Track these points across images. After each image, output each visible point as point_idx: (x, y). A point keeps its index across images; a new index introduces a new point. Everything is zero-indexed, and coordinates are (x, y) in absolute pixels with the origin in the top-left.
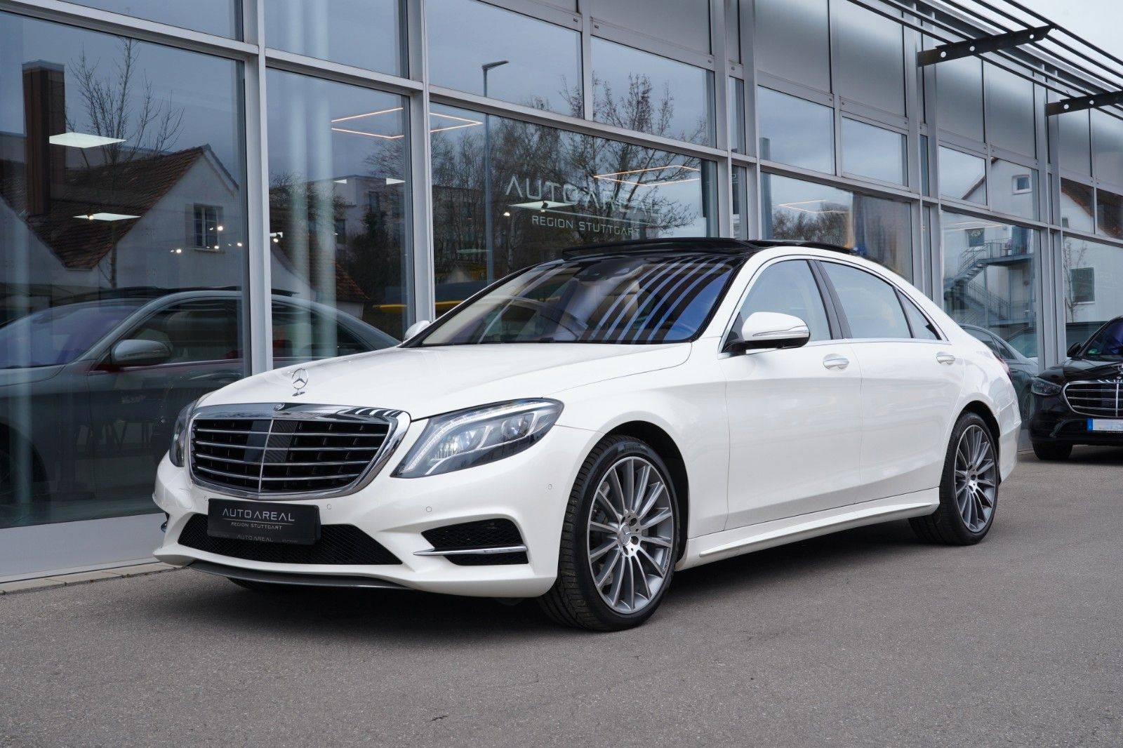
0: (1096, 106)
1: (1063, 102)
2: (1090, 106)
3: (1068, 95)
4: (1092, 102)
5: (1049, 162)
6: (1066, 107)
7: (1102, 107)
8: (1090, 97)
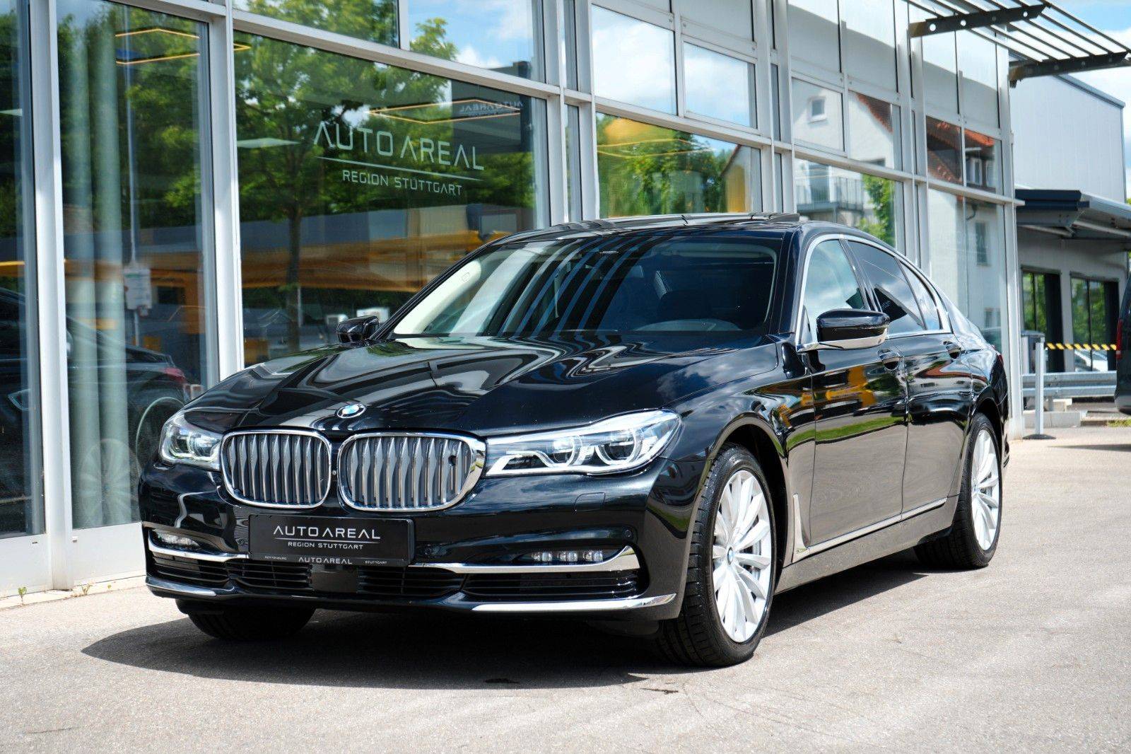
0: (968, 27)
1: (930, 21)
2: (962, 28)
3: (935, 14)
4: (963, 23)
5: (912, 96)
6: (933, 27)
7: (975, 29)
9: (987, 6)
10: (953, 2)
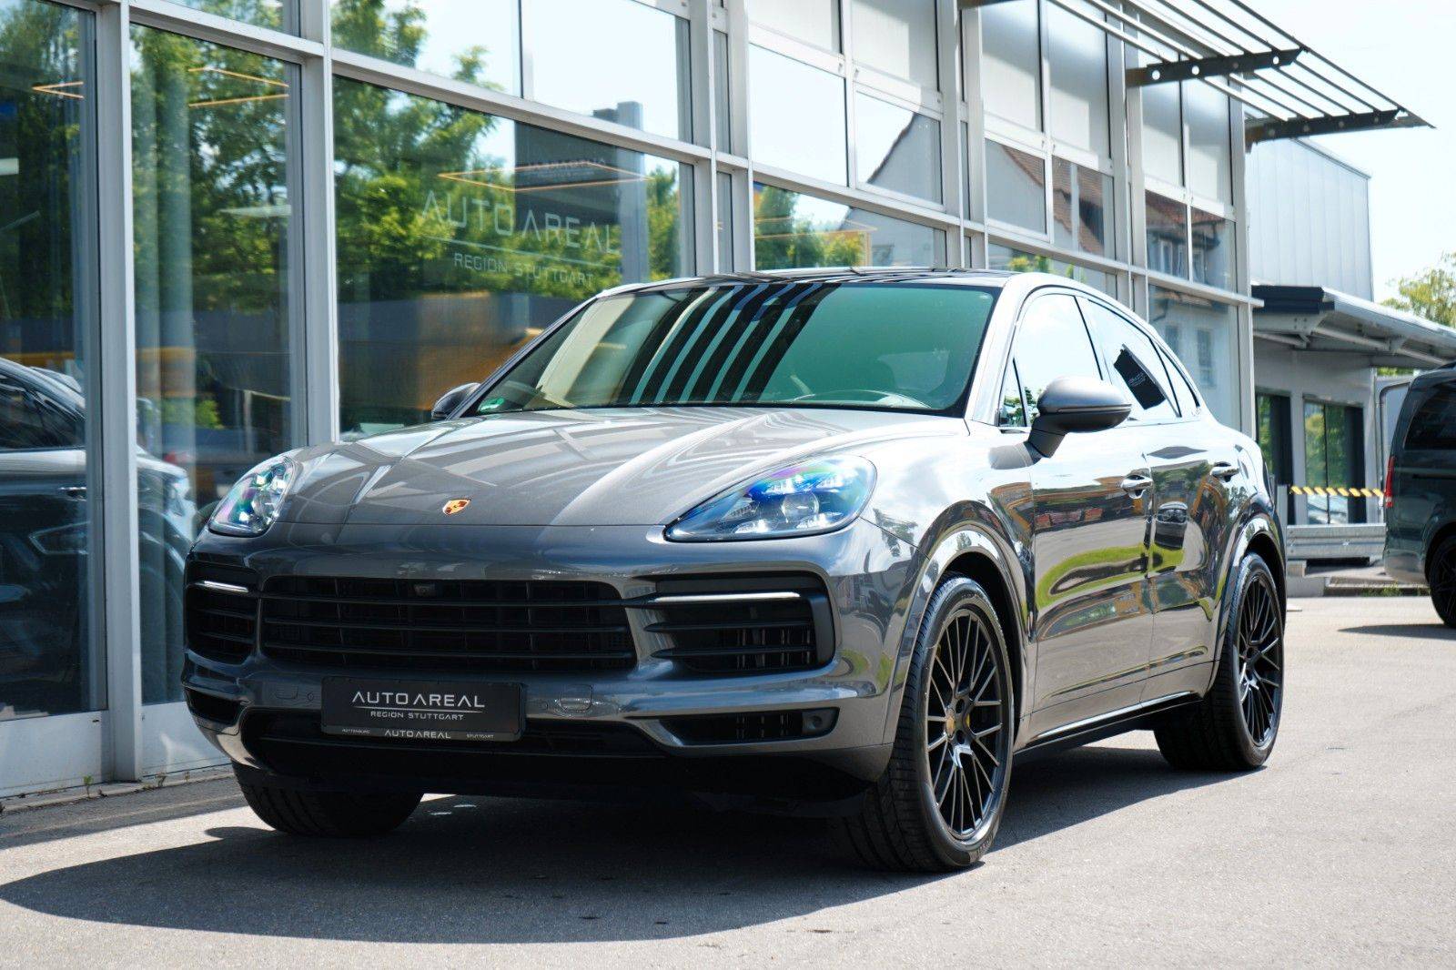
0: (1201, 76)
1: (1152, 67)
2: (1192, 76)
3: (1159, 57)
4: (1196, 71)
5: (1128, 164)
6: (1156, 75)
8: (1193, 61)
9: (1227, 50)
10: (1184, 44)
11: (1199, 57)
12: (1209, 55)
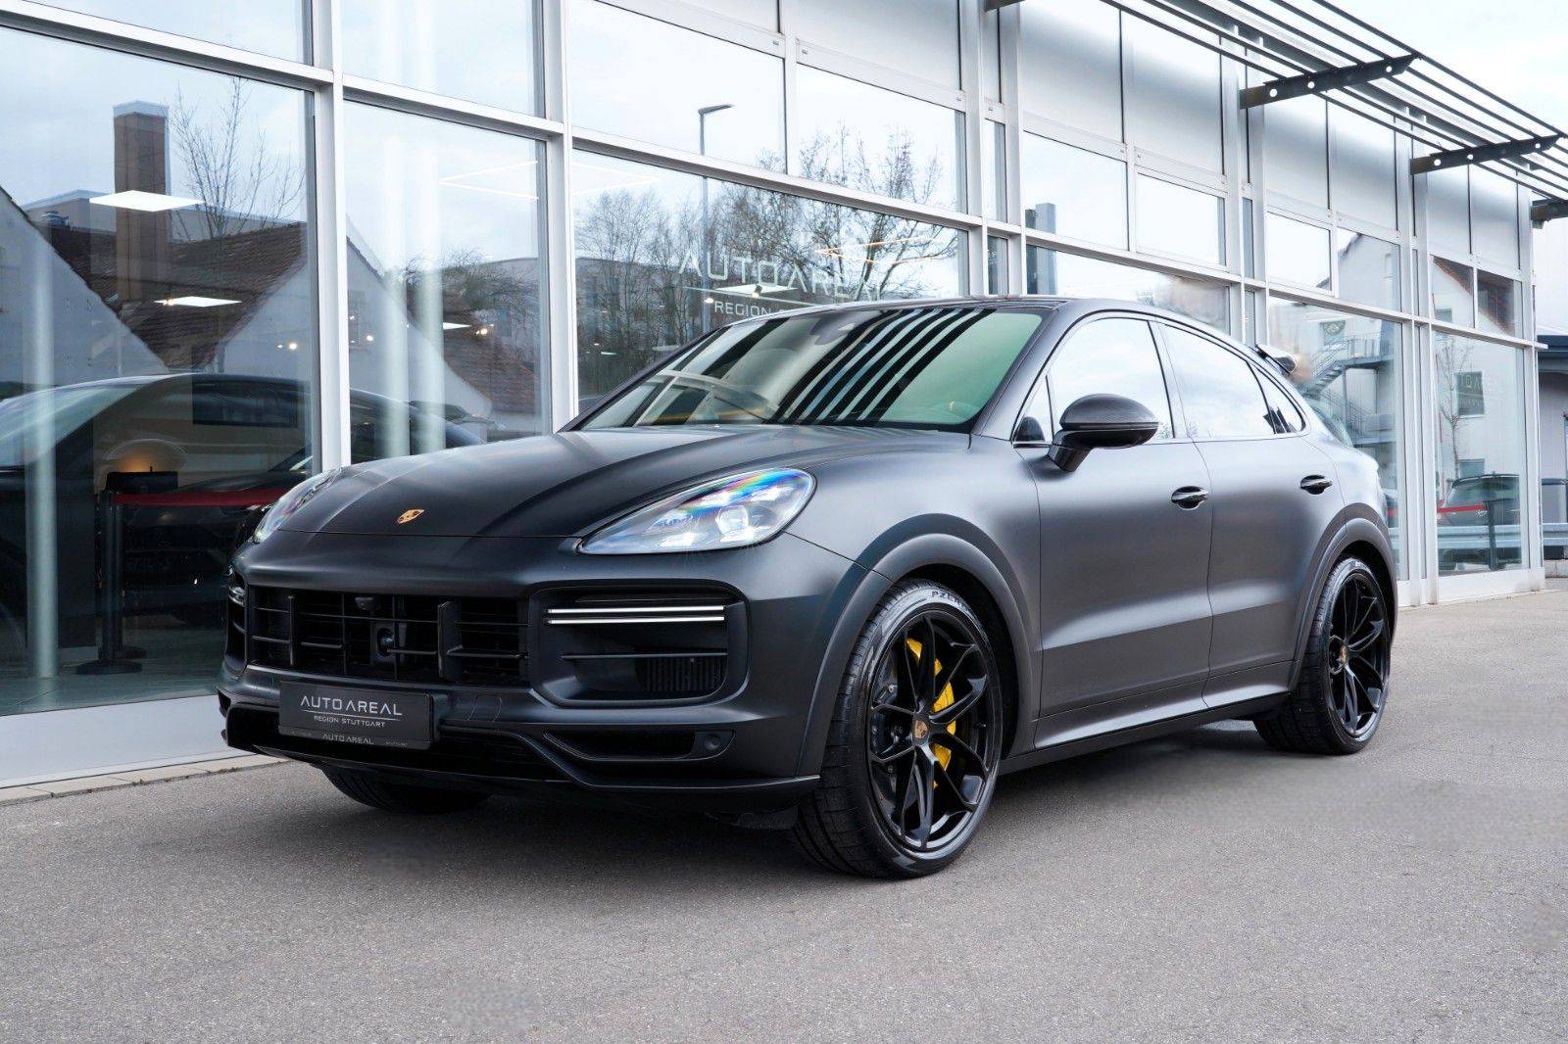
0: (1476, 161)
1: (1434, 156)
2: (1468, 162)
3: (1438, 147)
4: (1470, 157)
5: (1415, 234)
6: (1437, 162)
7: (1483, 163)
8: (1468, 150)
9: (1496, 140)
10: (1459, 136)
11: (1473, 145)
12: (1483, 144)
